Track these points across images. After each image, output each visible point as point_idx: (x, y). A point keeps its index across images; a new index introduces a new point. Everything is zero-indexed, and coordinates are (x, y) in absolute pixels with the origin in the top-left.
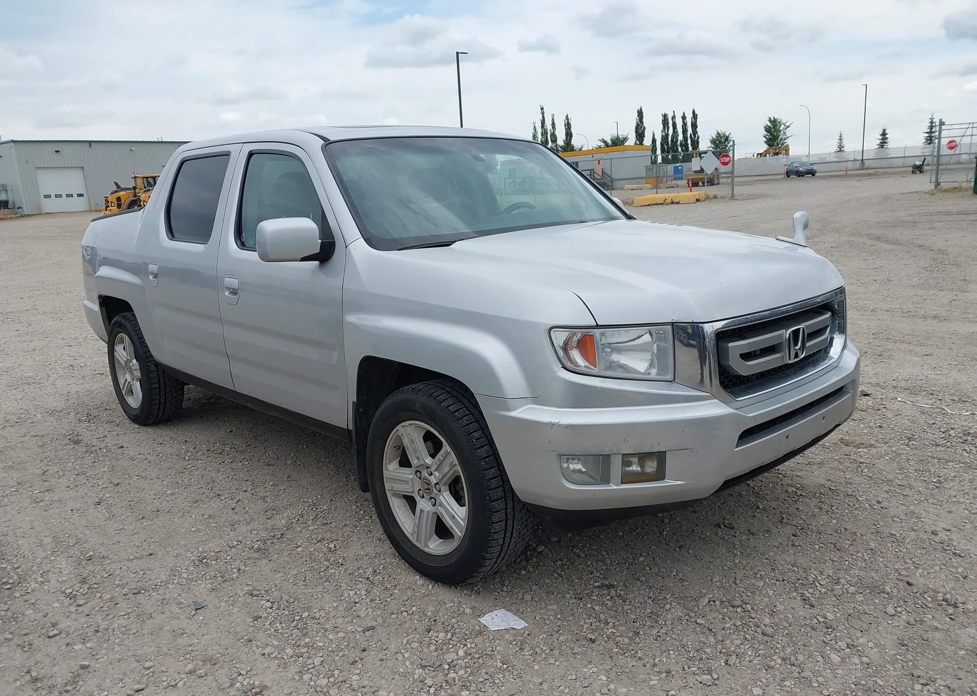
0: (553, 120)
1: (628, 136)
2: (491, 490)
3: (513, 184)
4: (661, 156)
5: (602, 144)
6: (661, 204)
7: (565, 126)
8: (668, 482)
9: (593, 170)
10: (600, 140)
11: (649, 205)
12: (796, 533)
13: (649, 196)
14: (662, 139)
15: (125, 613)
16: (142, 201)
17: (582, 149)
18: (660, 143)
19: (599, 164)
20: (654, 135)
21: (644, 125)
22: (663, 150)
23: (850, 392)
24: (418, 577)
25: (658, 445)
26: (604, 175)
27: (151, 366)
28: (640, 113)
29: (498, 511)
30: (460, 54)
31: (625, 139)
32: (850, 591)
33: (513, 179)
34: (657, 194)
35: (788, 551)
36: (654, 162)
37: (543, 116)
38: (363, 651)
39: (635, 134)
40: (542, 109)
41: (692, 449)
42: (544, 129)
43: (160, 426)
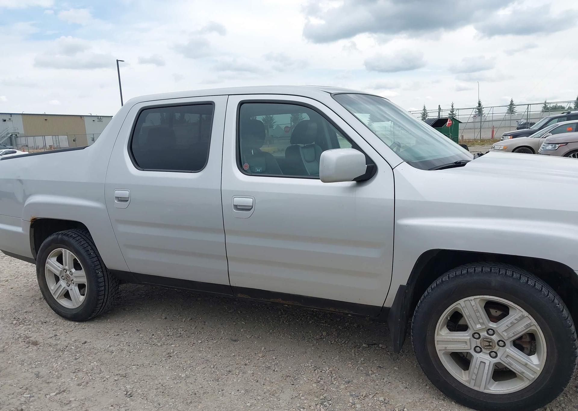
27: (99, 273)
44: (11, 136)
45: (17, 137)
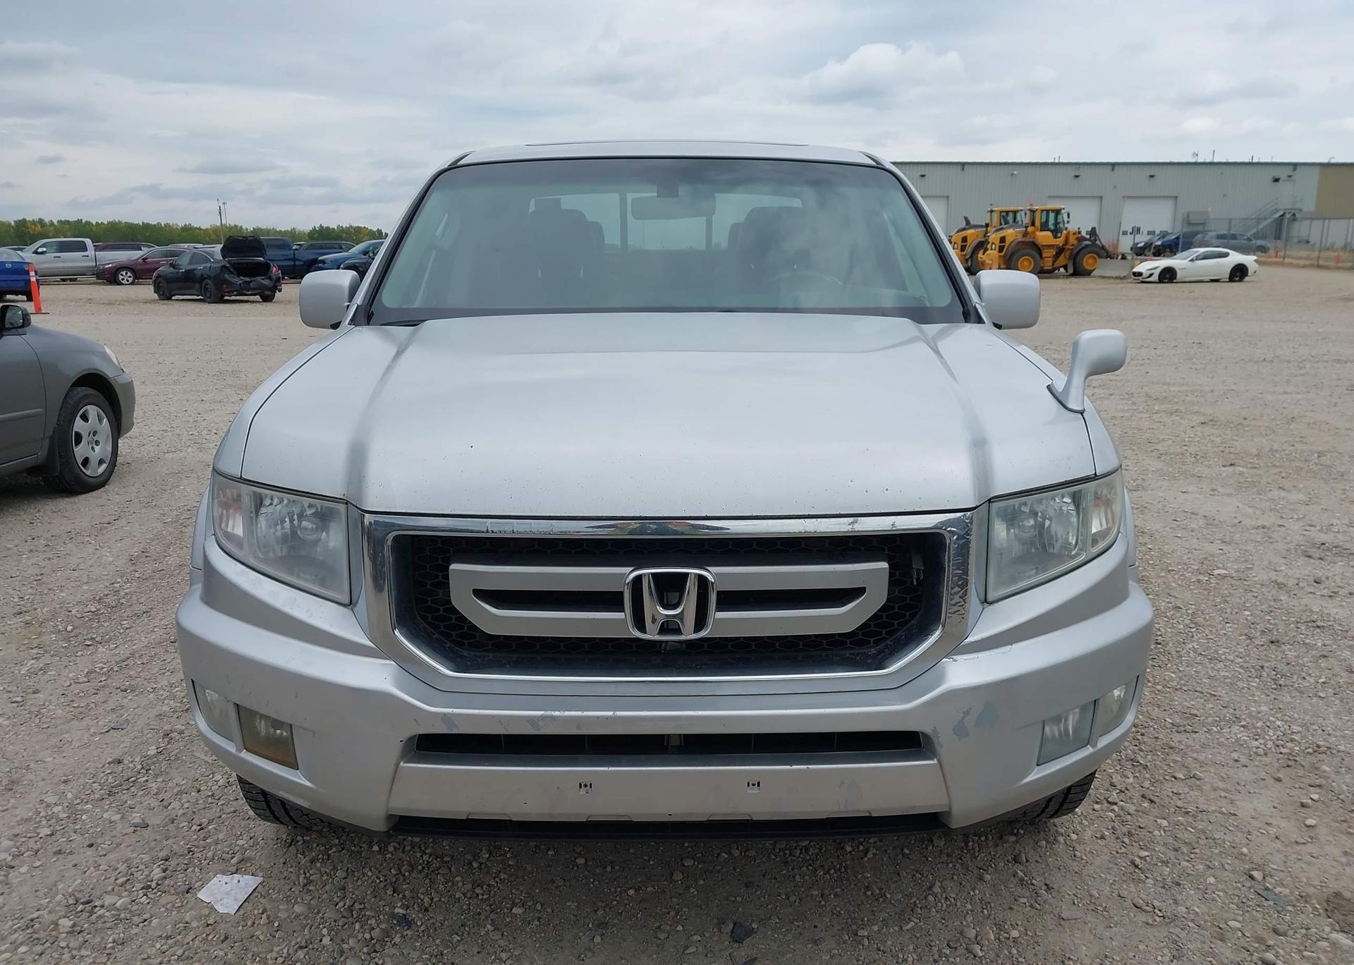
8: (299, 778)
16: (991, 244)
38: (88, 846)
44: (1282, 215)
45: (1295, 220)
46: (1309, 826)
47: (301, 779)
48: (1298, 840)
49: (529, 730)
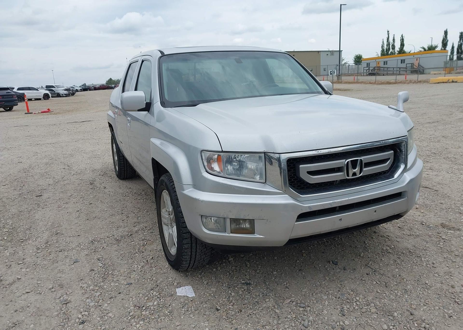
0: (394, 37)
1: (438, 45)
2: (183, 228)
3: (368, 70)
4: (456, 56)
5: (422, 50)
6: (446, 82)
7: (401, 40)
8: (257, 236)
9: (413, 63)
10: (421, 48)
11: (439, 83)
12: (369, 273)
13: (440, 78)
14: (458, 46)
15: (49, 259)
17: (410, 53)
18: (456, 49)
19: (417, 60)
20: (453, 44)
21: (448, 39)
22: (458, 52)
23: (405, 198)
24: (167, 264)
25: (248, 216)
26: (419, 66)
28: (446, 33)
29: (187, 239)
30: (342, 5)
31: (436, 47)
32: (372, 311)
33: (368, 68)
34: (445, 77)
35: (356, 282)
36: (451, 59)
37: (388, 36)
38: (119, 294)
39: (442, 44)
40: (388, 32)
41: (267, 220)
42: (388, 42)
43: (126, 180)
46: (422, 212)
47: (258, 236)
48: (424, 215)
49: (330, 207)
